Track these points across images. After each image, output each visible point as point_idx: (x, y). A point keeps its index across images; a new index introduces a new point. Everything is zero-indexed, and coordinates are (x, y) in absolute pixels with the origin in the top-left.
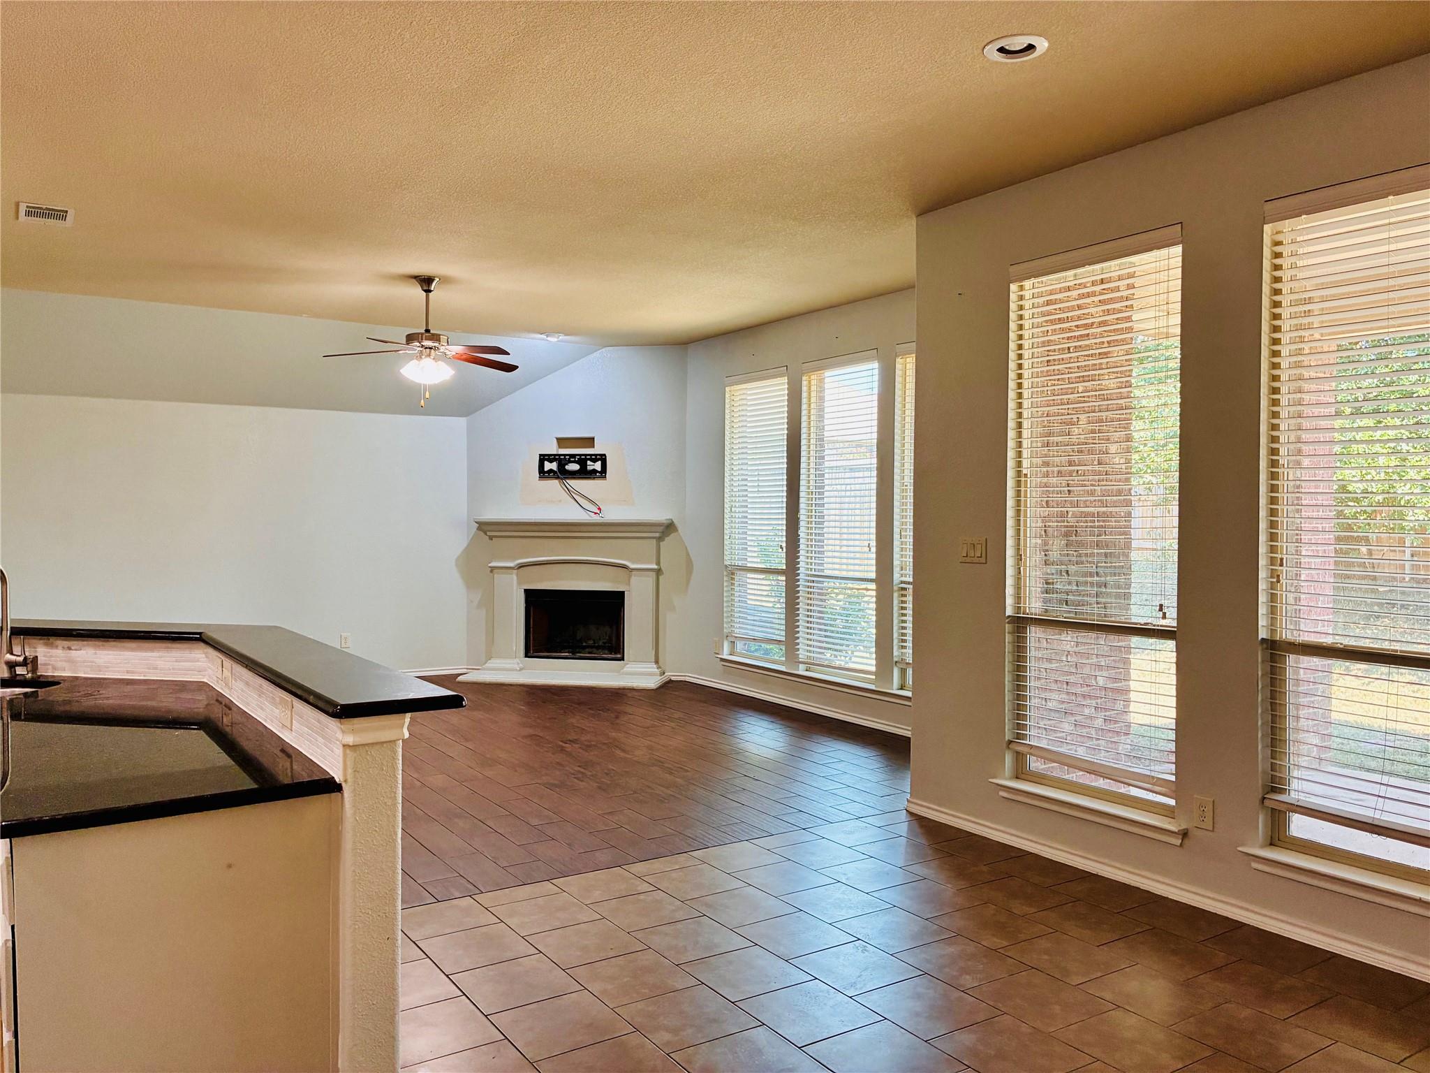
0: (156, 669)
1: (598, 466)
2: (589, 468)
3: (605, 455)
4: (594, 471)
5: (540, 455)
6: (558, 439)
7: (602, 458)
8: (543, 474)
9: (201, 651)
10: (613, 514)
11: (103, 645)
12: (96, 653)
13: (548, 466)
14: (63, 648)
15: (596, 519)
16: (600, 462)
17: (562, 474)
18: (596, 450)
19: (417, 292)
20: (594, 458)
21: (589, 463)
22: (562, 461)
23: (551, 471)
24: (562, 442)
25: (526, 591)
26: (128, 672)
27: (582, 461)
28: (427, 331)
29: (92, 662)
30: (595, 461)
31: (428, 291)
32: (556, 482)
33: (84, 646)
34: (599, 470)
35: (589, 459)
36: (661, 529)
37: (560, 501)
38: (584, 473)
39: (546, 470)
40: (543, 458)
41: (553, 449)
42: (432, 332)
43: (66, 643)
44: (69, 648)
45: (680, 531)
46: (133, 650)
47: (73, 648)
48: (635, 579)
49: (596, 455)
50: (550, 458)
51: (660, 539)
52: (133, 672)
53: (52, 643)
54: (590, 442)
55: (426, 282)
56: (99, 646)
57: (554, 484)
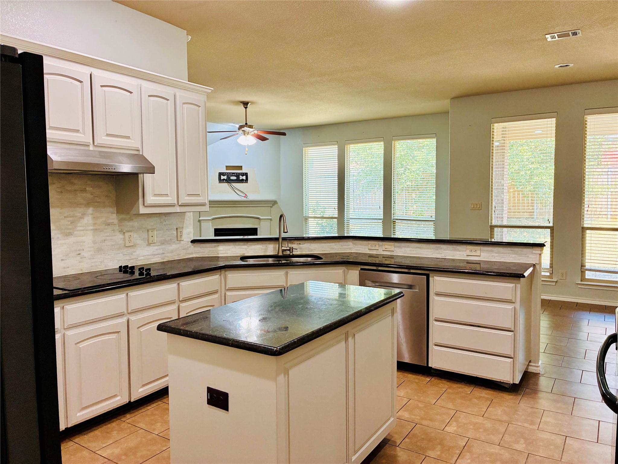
0: (334, 249)
1: (244, 178)
2: (241, 178)
3: (247, 173)
4: (243, 180)
5: (219, 173)
6: (226, 166)
7: (246, 174)
8: (221, 181)
9: (351, 242)
10: (252, 197)
11: (313, 242)
12: (310, 245)
13: (222, 177)
14: (297, 244)
15: (244, 199)
16: (245, 176)
17: (228, 181)
18: (244, 171)
19: (242, 107)
20: (243, 174)
21: (240, 176)
22: (228, 175)
23: (224, 179)
24: (228, 167)
25: (215, 229)
26: (323, 251)
27: (238, 175)
28: (246, 124)
29: (309, 248)
30: (243, 176)
31: (246, 108)
32: (227, 184)
33: (306, 243)
34: (245, 179)
35: (240, 175)
36: (273, 203)
37: (228, 192)
38: (238, 181)
39: (222, 179)
40: (220, 174)
41: (224, 171)
42: (248, 124)
43: (298, 242)
44: (300, 244)
45: (279, 204)
46: (325, 243)
47: (301, 243)
48: (262, 223)
49: (243, 173)
50: (223, 174)
51: (271, 207)
52: (325, 251)
53: (293, 242)
54: (240, 168)
55: (245, 104)
56: (312, 242)
57: (226, 185)
